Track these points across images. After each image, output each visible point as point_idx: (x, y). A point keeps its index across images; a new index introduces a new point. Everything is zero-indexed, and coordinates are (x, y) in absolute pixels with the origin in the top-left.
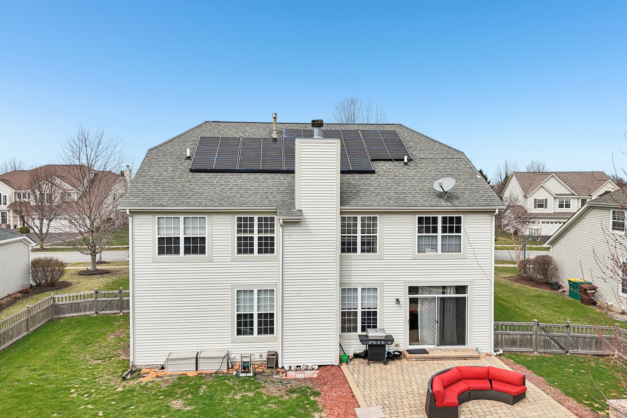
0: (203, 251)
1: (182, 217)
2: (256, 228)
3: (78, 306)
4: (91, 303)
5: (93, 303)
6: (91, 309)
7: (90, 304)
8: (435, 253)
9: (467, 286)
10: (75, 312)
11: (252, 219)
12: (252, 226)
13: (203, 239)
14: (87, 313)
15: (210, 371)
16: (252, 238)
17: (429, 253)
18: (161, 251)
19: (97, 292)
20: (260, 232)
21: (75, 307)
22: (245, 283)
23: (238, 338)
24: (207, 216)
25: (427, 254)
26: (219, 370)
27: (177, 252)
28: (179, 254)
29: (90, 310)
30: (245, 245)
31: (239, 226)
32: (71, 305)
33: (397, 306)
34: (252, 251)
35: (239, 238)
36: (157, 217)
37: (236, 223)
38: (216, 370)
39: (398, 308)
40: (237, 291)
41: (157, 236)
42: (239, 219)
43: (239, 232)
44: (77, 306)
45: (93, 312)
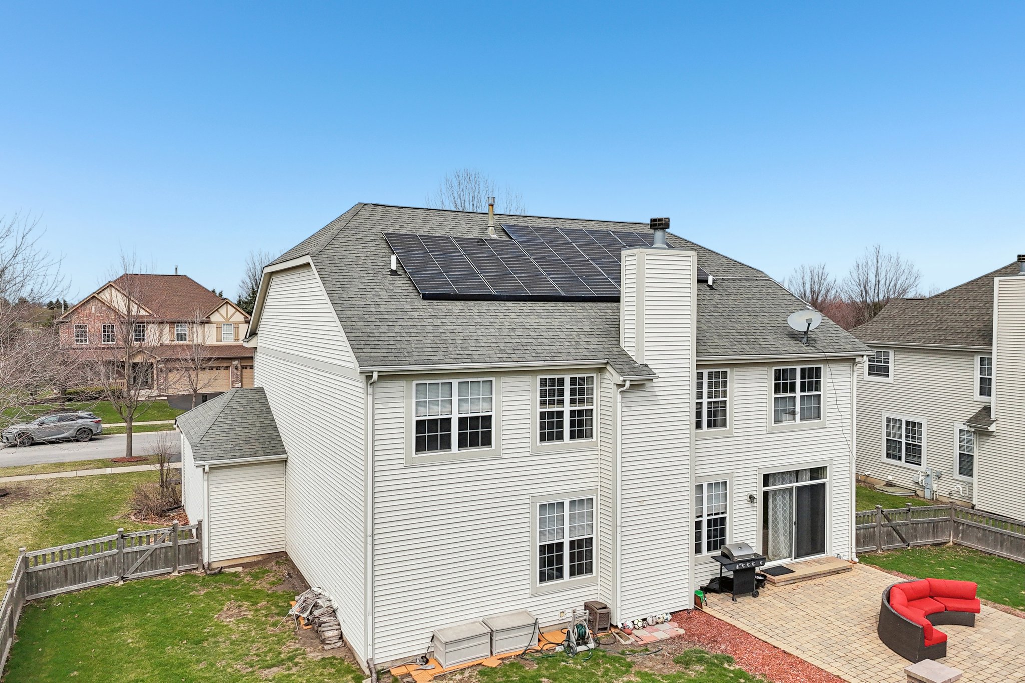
0: (487, 440)
1: (455, 382)
2: (567, 397)
3: (81, 569)
4: (110, 559)
5: (114, 561)
6: (108, 573)
7: (106, 563)
8: (792, 423)
9: (827, 467)
10: (74, 582)
11: (561, 382)
12: (561, 393)
13: (487, 420)
14: (101, 581)
15: (514, 651)
16: (560, 414)
17: (787, 423)
18: (421, 446)
19: (122, 537)
20: (572, 402)
21: (74, 571)
22: (552, 491)
23: (541, 587)
24: (495, 378)
25: (785, 423)
26: (528, 648)
27: (446, 444)
28: (450, 448)
29: (106, 574)
30: (551, 426)
31: (543, 394)
32: (64, 569)
33: (749, 505)
34: (560, 437)
35: (542, 415)
36: (415, 383)
37: (538, 388)
38: (525, 648)
39: (750, 509)
40: (540, 505)
41: (415, 419)
42: (543, 382)
43: (543, 403)
44: (77, 570)
45: (115, 578)
